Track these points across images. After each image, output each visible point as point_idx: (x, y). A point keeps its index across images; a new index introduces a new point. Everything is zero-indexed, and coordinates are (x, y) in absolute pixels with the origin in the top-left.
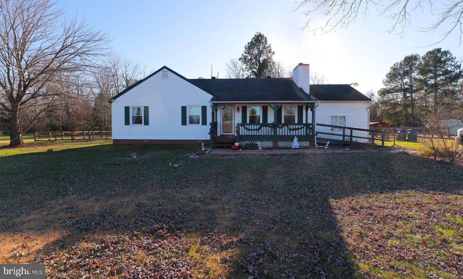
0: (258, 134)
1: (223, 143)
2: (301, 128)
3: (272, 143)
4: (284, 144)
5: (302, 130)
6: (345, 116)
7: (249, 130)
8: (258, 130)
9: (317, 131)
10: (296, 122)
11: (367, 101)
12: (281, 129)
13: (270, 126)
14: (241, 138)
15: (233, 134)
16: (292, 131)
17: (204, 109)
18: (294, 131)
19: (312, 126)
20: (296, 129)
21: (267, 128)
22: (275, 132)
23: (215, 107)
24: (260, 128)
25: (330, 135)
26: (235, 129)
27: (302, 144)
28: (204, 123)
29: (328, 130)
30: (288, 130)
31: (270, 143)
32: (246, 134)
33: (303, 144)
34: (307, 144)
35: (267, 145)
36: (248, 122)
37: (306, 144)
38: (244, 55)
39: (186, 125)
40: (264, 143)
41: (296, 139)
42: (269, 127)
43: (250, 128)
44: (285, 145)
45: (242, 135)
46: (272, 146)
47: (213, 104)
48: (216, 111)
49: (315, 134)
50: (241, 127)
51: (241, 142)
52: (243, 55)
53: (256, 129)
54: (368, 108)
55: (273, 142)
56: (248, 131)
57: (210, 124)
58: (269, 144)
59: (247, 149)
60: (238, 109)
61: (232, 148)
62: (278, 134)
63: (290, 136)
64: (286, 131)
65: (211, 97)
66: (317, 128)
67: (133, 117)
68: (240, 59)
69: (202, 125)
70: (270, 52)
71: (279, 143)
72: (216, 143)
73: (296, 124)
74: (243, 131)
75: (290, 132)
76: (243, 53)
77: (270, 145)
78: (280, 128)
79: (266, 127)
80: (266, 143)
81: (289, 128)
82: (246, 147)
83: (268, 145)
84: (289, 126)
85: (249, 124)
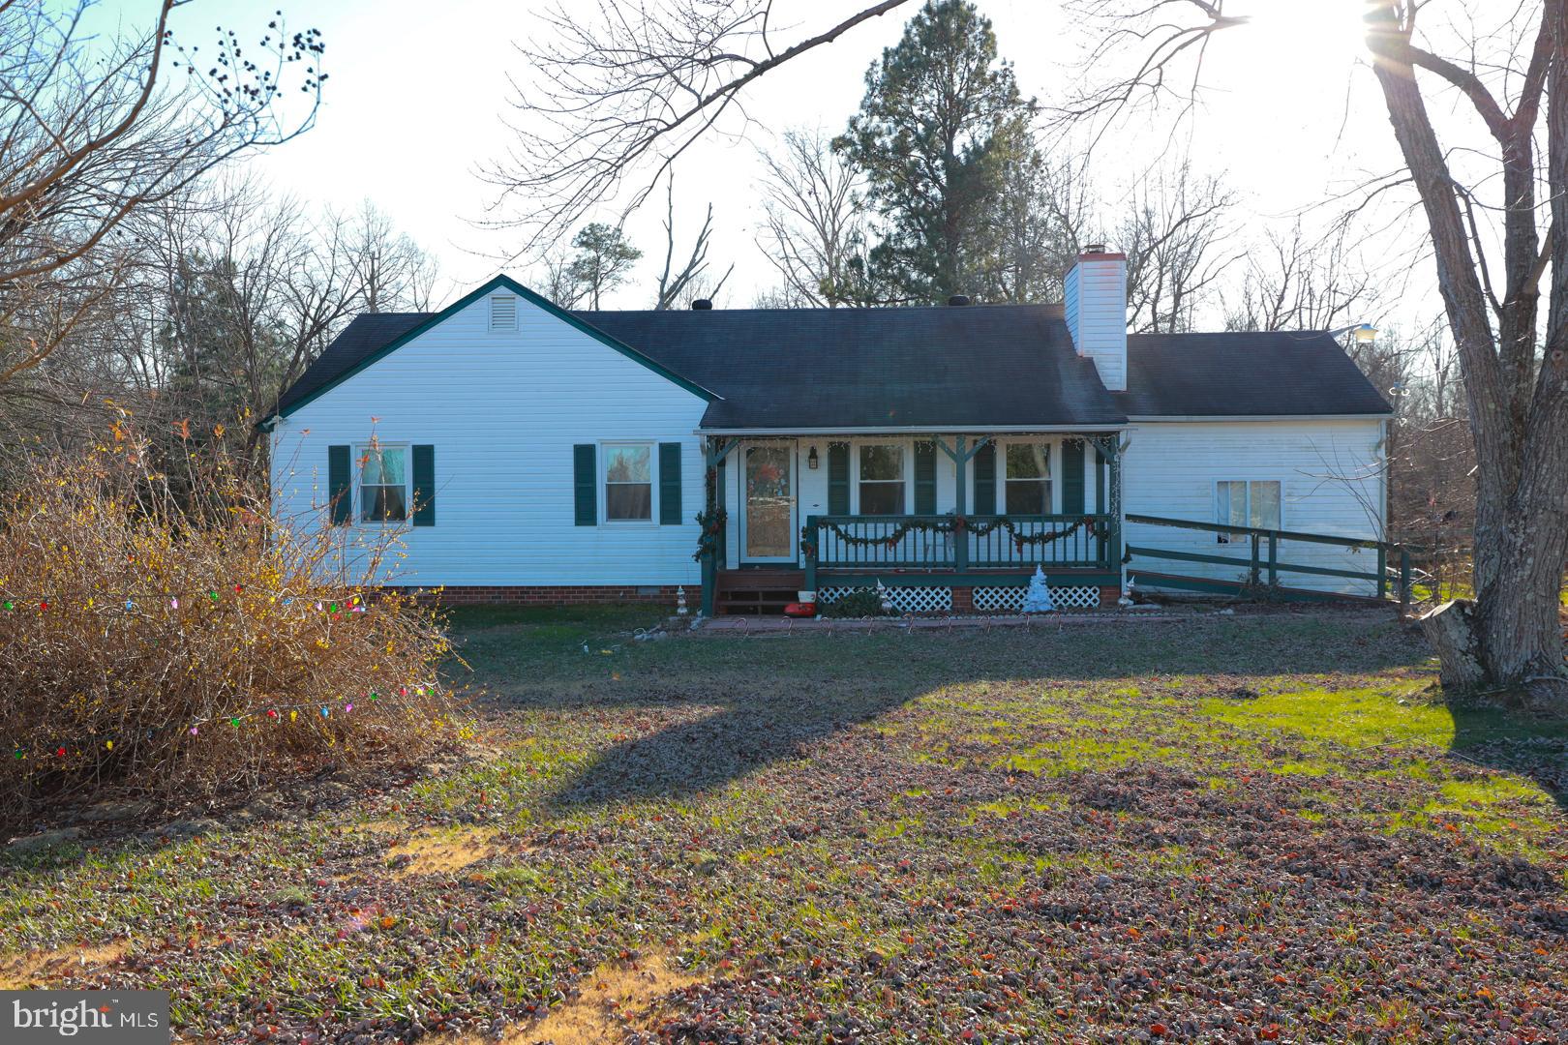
0: (890, 558)
1: (753, 595)
2: (1065, 534)
3: (947, 593)
4: (997, 597)
5: (1070, 539)
6: (1278, 482)
7: (856, 541)
8: (891, 542)
9: (1131, 545)
10: (1057, 507)
11: (1370, 416)
12: (983, 539)
13: (940, 525)
14: (824, 575)
15: (794, 561)
16: (1026, 546)
17: (670, 455)
18: (1038, 547)
19: (1110, 526)
20: (1044, 538)
21: (930, 532)
22: (962, 549)
23: (717, 450)
24: (899, 535)
25: (1214, 565)
26: (801, 540)
27: (1070, 597)
28: (672, 514)
29: (1204, 542)
30: (1014, 543)
31: (942, 593)
32: (842, 558)
33: (1075, 597)
34: (1090, 596)
35: (928, 603)
36: (855, 508)
37: (1085, 596)
38: (860, 125)
39: (595, 524)
40: (918, 594)
41: (1040, 574)
42: (936, 529)
43: (861, 535)
44: (1002, 601)
45: (827, 564)
46: (948, 608)
47: (710, 438)
48: (722, 464)
49: (1123, 556)
50: (822, 532)
51: (822, 590)
52: (853, 123)
53: (885, 540)
54: (1379, 446)
55: (952, 588)
56: (851, 547)
57: (699, 518)
58: (938, 598)
59: (845, 615)
60: (813, 455)
61: (789, 610)
62: (972, 558)
63: (1021, 564)
64: (1005, 548)
65: (700, 405)
66: (1131, 534)
67: (365, 490)
68: (837, 145)
69: (662, 523)
70: (1012, 98)
71: (977, 592)
72: (723, 595)
73: (1053, 518)
74: (831, 550)
75: (1020, 551)
76: (856, 111)
77: (943, 603)
78: (980, 534)
79: (924, 530)
80: (923, 594)
81: (1017, 531)
82: (842, 609)
83: (933, 603)
84: (1017, 525)
85: (857, 520)
